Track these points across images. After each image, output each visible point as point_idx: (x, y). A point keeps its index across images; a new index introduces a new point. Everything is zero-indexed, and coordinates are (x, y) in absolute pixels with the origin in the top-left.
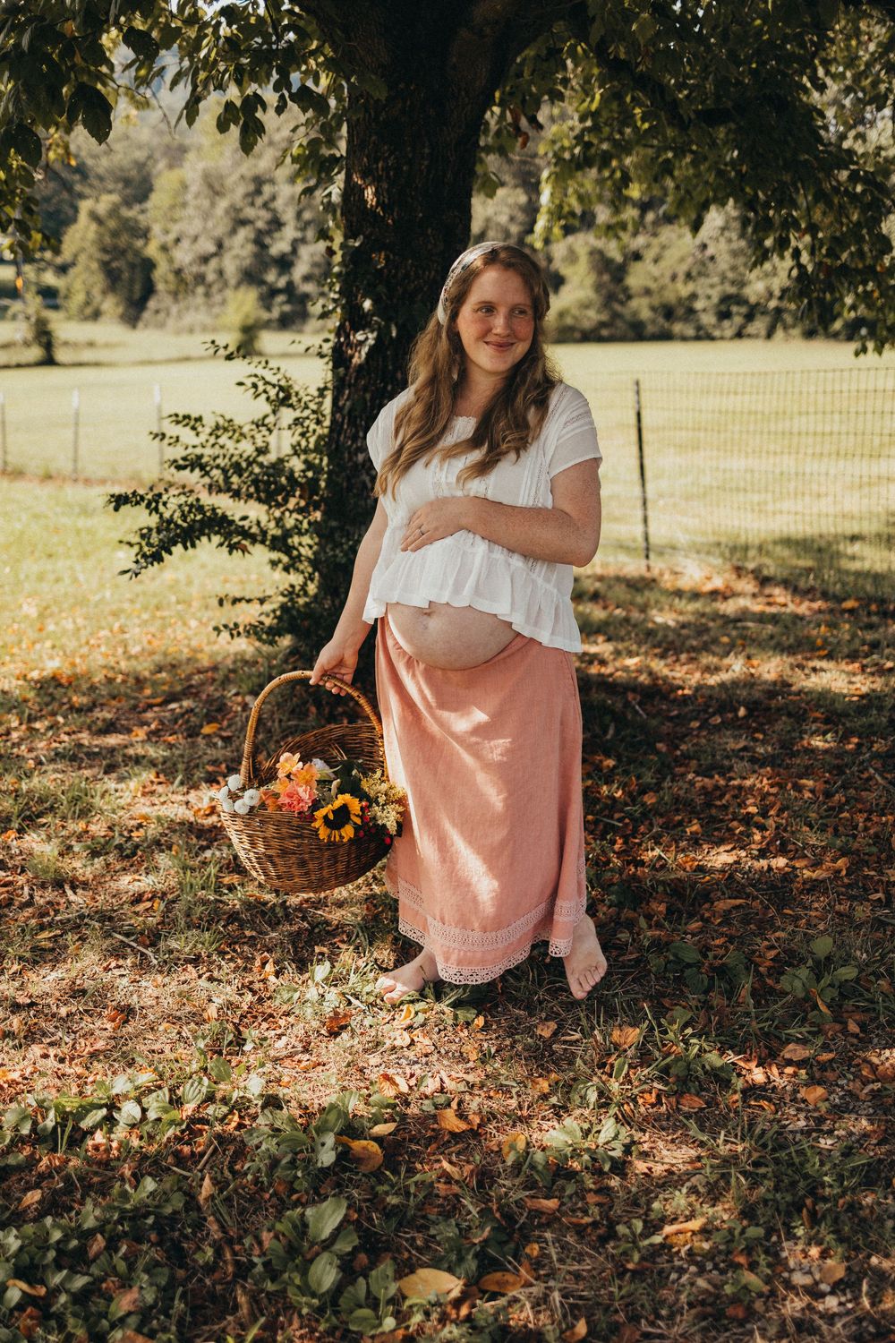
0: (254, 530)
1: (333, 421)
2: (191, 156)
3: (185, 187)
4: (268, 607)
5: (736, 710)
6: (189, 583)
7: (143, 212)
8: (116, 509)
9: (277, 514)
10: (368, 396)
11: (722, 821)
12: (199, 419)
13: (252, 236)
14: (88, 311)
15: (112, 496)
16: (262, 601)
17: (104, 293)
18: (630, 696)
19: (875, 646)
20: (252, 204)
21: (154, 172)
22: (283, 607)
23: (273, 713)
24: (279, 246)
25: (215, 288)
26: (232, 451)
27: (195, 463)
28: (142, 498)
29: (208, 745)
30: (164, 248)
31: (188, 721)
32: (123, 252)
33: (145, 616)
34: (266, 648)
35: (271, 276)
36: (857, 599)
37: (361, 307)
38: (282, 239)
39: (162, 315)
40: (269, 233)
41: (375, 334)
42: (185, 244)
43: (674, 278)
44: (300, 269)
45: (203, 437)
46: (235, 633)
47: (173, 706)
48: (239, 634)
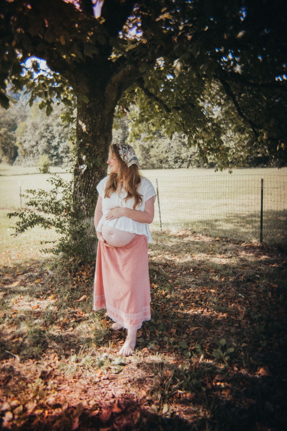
0: (52, 222)
1: (74, 191)
2: (28, 118)
3: (26, 127)
4: (56, 244)
5: (190, 270)
7: (14, 133)
8: (10, 218)
9: (58, 217)
10: (84, 184)
11: (189, 303)
12: (35, 191)
13: (46, 141)
15: (8, 214)
16: (54, 242)
17: (2, 156)
18: (160, 266)
19: (226, 250)
20: (46, 132)
21: (17, 122)
22: (61, 244)
23: (57, 275)
24: (54, 143)
25: (36, 155)
26: (44, 199)
28: (18, 214)
29: (37, 286)
30: (21, 143)
31: (30, 278)
32: (9, 144)
33: (17, 248)
34: (56, 256)
35: (52, 151)
36: (219, 237)
37: (82, 159)
38: (55, 141)
39: (20, 162)
40: (51, 140)
41: (86, 166)
42: (27, 142)
43: (162, 152)
44: (60, 150)
45: (36, 195)
46: (46, 252)
47: (25, 274)
48: (47, 252)
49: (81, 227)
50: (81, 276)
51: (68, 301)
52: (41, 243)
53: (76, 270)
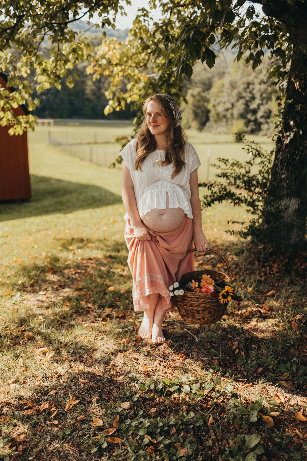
0: (243, 199)
1: (275, 163)
2: (226, 75)
3: (223, 86)
4: (244, 226)
6: (215, 216)
7: (208, 94)
9: (251, 194)
10: (289, 155)
12: (227, 160)
13: (244, 102)
14: (188, 126)
16: (243, 223)
17: (193, 120)
20: (246, 92)
21: (213, 81)
22: (250, 226)
23: (242, 262)
24: (253, 106)
25: (230, 120)
26: (238, 172)
27: (225, 175)
28: (207, 185)
30: (214, 106)
31: (212, 262)
32: (200, 107)
34: (242, 240)
35: (249, 116)
37: (289, 124)
38: (255, 103)
39: (211, 128)
40: (250, 101)
41: (294, 133)
42: (221, 105)
44: (260, 114)
45: (228, 166)
46: (232, 233)
47: (208, 256)
48: (234, 234)
49: (278, 208)
50: (271, 268)
51: (254, 294)
52: (228, 222)
53: (266, 260)
